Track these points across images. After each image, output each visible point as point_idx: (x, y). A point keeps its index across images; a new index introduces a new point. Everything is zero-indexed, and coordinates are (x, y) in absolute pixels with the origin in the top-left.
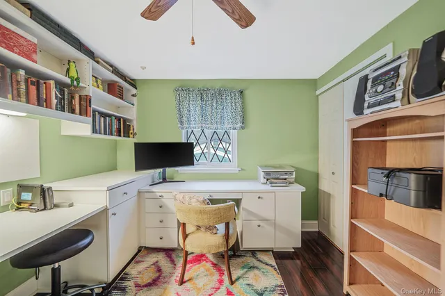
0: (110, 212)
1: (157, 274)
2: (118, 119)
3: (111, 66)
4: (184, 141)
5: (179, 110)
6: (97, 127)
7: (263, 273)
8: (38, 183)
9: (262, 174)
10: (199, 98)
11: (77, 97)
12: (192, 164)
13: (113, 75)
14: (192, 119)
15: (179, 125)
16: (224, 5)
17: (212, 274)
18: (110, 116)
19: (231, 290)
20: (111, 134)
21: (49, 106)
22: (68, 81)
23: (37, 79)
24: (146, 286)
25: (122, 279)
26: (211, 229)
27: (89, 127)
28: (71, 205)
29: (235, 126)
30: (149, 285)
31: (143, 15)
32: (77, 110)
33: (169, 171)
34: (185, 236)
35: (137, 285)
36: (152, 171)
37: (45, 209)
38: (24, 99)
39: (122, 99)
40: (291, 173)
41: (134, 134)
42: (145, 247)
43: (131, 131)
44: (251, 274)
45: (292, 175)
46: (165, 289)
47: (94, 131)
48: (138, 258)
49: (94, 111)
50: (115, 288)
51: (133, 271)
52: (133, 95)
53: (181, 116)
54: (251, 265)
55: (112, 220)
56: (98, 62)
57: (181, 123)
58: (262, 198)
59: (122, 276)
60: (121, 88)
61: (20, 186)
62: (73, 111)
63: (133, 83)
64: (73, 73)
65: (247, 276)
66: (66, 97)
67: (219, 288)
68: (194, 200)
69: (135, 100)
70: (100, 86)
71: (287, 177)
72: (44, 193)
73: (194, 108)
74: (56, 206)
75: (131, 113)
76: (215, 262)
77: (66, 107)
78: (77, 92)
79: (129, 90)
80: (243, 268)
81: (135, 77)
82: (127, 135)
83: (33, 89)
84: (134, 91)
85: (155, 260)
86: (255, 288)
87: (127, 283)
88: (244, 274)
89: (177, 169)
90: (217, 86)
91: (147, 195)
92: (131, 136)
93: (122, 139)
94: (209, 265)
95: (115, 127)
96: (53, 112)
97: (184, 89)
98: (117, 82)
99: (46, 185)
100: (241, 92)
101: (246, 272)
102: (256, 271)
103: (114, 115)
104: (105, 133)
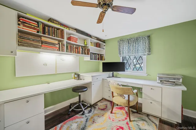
0: (92, 83)
1: (105, 108)
2: (98, 54)
3: (96, 38)
4: (121, 61)
5: (119, 49)
6: (92, 58)
7: (148, 124)
8: (78, 73)
9: (158, 78)
10: (127, 43)
11: (86, 49)
12: (124, 71)
13: (97, 41)
14: (124, 52)
15: (119, 55)
16: (119, 10)
17: (124, 115)
18: (96, 54)
19: (128, 123)
20: (96, 60)
21: (80, 53)
22: (84, 45)
23: (78, 47)
24: (101, 109)
25: (96, 105)
26: (121, 96)
27: (90, 58)
28: (84, 80)
29: (145, 53)
30: (102, 109)
31: (97, 23)
32: (86, 54)
33: (115, 73)
34: (113, 97)
35: (99, 108)
36: (108, 73)
37: (79, 80)
38: (75, 52)
39: (100, 48)
40: (179, 79)
41: (104, 59)
42: (105, 99)
43: (103, 58)
44: (142, 122)
45: (180, 80)
46: (106, 112)
47: (91, 59)
48: (102, 101)
49: (91, 53)
50: (93, 107)
51: (99, 104)
52: (104, 46)
53: (120, 52)
54: (144, 119)
55: (93, 86)
56: (92, 38)
57: (120, 54)
58: (153, 89)
59: (96, 104)
60: (100, 44)
61: (75, 73)
62: (85, 54)
63: (104, 41)
64: (86, 43)
65: (139, 122)
66: (84, 50)
67: (124, 120)
68: (115, 83)
69: (105, 47)
70: (93, 45)
71: (175, 81)
72: (78, 75)
73: (125, 47)
74: (81, 79)
75: (103, 52)
76: (127, 112)
77: (84, 53)
78: (86, 48)
79: (102, 44)
80: (139, 118)
81: (105, 39)
82: (101, 59)
83: (77, 49)
84: (104, 44)
85: (106, 103)
86: (140, 127)
87: (96, 106)
88: (138, 120)
89: (118, 72)
90: (136, 36)
91: (105, 81)
92: (103, 60)
93: (100, 61)
94: (124, 112)
95: (97, 57)
96: (81, 55)
97: (121, 40)
98: (98, 42)
99: (79, 74)
100: (149, 37)
101: (139, 120)
102: (145, 122)
103: (97, 54)
104: (94, 60)
